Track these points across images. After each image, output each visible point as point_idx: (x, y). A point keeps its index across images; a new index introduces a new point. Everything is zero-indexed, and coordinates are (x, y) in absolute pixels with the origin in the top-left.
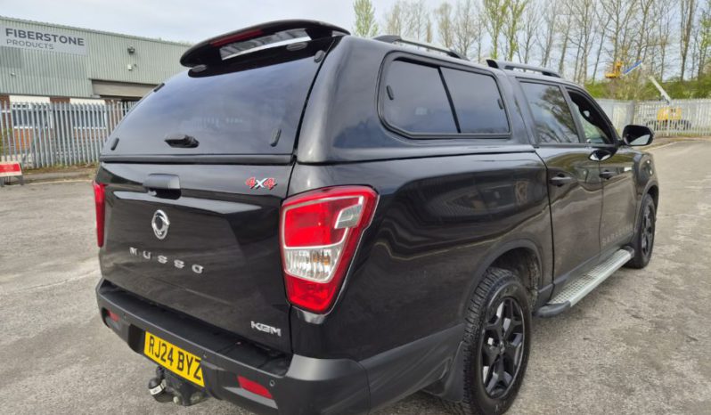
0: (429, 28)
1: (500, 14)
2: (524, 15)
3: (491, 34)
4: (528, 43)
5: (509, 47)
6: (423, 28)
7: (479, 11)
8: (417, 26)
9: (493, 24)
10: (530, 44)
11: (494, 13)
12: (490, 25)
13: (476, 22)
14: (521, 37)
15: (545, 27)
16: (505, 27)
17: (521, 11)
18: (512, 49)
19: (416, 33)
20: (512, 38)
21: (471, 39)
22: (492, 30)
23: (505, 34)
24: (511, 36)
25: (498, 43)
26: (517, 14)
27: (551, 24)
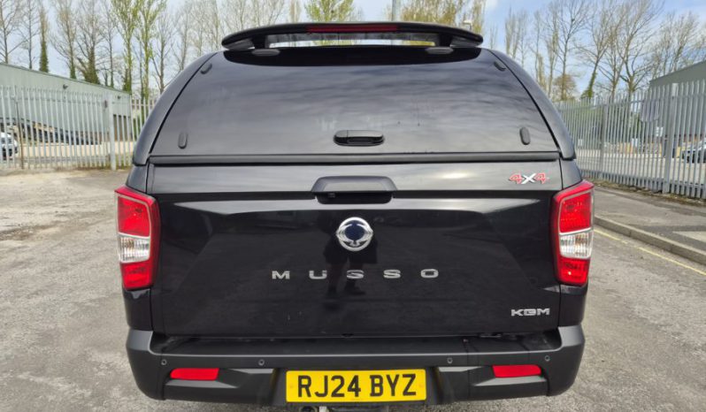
0: (42, 15)
1: (131, 16)
2: (156, 22)
3: (123, 36)
4: (162, 52)
5: (144, 52)
6: (35, 14)
7: (107, 8)
8: (26, 9)
9: (124, 26)
10: (164, 53)
11: (124, 15)
12: (120, 25)
13: (104, 19)
14: (155, 44)
15: (178, 39)
16: (138, 31)
17: (153, 18)
18: (148, 56)
19: (26, 18)
20: (146, 45)
21: (98, 37)
22: (123, 32)
23: (138, 39)
24: (146, 40)
25: (131, 46)
26: (150, 20)
27: (184, 37)
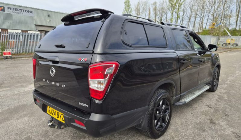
0: (149, 10)
1: (174, 5)
2: (182, 6)
3: (171, 12)
4: (183, 16)
5: (177, 17)
6: (148, 10)
7: (167, 4)
8: (145, 9)
9: (171, 9)
10: (184, 16)
11: (172, 5)
12: (170, 9)
13: (166, 8)
14: (181, 13)
15: (189, 11)
16: (176, 10)
17: (181, 5)
18: (178, 18)
19: (145, 11)
20: (178, 14)
21: (164, 14)
22: (171, 11)
23: (175, 12)
24: (178, 13)
25: (173, 15)
26: (180, 6)
27: (191, 9)
